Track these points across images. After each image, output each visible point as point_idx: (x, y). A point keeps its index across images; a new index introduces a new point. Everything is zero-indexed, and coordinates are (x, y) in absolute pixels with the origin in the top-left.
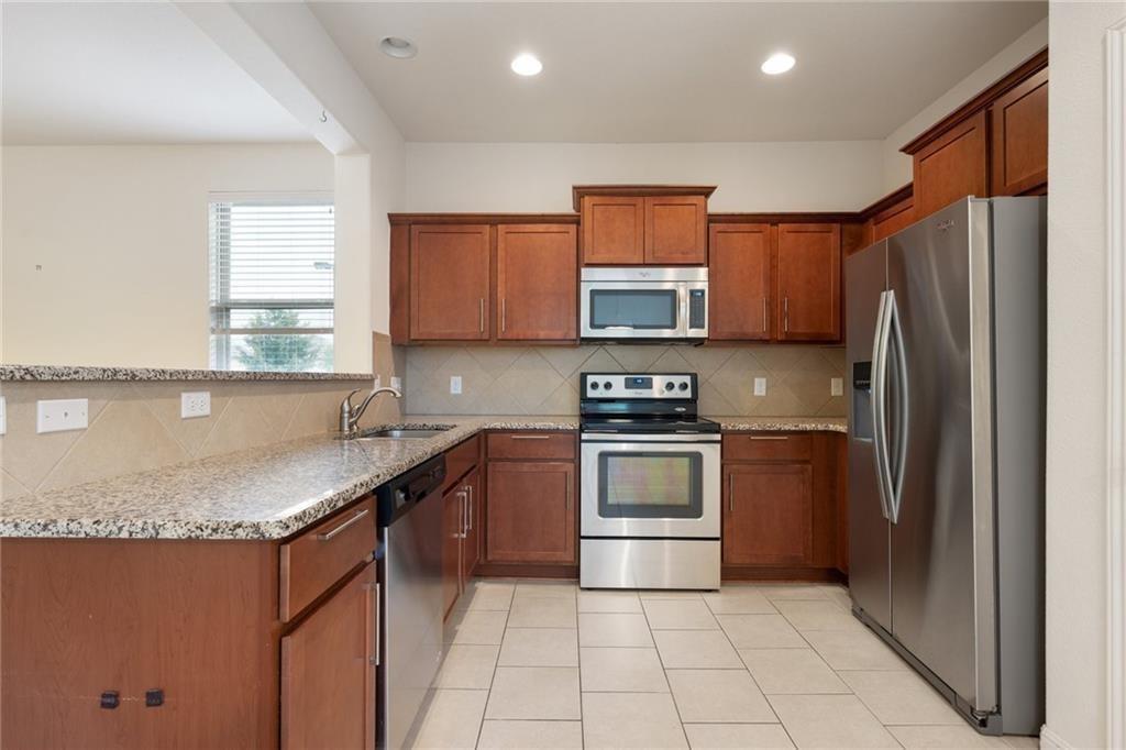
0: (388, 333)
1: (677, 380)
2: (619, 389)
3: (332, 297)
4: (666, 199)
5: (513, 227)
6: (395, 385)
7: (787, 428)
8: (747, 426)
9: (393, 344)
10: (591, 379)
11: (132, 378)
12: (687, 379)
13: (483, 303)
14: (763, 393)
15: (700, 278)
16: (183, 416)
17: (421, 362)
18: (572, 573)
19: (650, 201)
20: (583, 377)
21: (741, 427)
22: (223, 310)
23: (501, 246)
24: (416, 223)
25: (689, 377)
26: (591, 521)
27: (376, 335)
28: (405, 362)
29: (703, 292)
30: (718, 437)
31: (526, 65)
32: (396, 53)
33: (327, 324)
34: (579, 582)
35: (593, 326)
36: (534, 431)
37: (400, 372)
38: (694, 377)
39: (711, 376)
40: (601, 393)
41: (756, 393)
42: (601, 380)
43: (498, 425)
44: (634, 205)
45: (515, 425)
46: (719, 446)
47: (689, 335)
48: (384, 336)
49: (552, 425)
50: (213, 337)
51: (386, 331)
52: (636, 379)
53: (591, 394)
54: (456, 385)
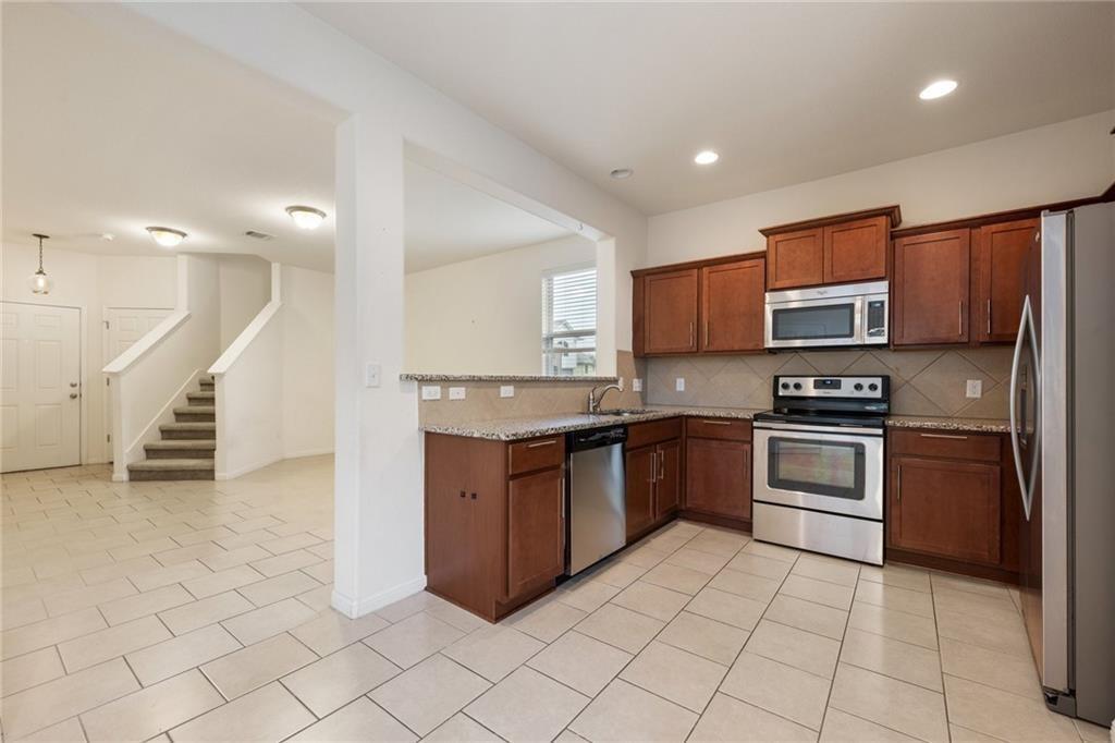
0: (631, 350)
1: (866, 382)
2: (809, 389)
3: (594, 327)
4: (846, 226)
5: (714, 268)
6: (637, 385)
7: (966, 428)
8: (918, 424)
9: (635, 357)
10: (782, 381)
11: (480, 380)
12: (878, 382)
13: (692, 328)
14: (978, 395)
15: (879, 291)
16: (502, 395)
17: (657, 370)
18: (745, 526)
19: (828, 230)
20: (776, 379)
21: (911, 424)
22: (550, 339)
23: (705, 283)
24: (648, 274)
25: (880, 379)
26: (762, 488)
27: (619, 353)
28: (646, 369)
29: (882, 303)
30: (880, 431)
31: (706, 158)
32: (620, 176)
33: (594, 345)
34: (751, 536)
35: (775, 337)
36: (720, 418)
37: (641, 375)
38: (886, 380)
39: (912, 379)
40: (792, 392)
41: (968, 395)
42: (791, 381)
43: (694, 412)
44: (814, 236)
45: (706, 413)
46: (881, 439)
47: (867, 342)
48: (626, 352)
49: (734, 415)
50: (544, 355)
51: (629, 348)
52: (824, 381)
53: (781, 393)
54: (680, 385)
